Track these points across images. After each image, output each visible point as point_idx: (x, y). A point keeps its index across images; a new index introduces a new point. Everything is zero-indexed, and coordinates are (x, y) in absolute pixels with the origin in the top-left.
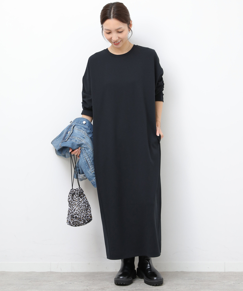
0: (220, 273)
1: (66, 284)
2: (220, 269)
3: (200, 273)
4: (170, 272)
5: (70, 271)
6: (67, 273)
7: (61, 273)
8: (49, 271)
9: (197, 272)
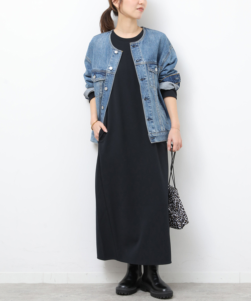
0: (234, 285)
1: (61, 296)
2: (234, 280)
3: (212, 284)
4: (178, 283)
5: (65, 282)
6: (62, 284)
7: (55, 285)
8: (41, 282)
9: (209, 284)
